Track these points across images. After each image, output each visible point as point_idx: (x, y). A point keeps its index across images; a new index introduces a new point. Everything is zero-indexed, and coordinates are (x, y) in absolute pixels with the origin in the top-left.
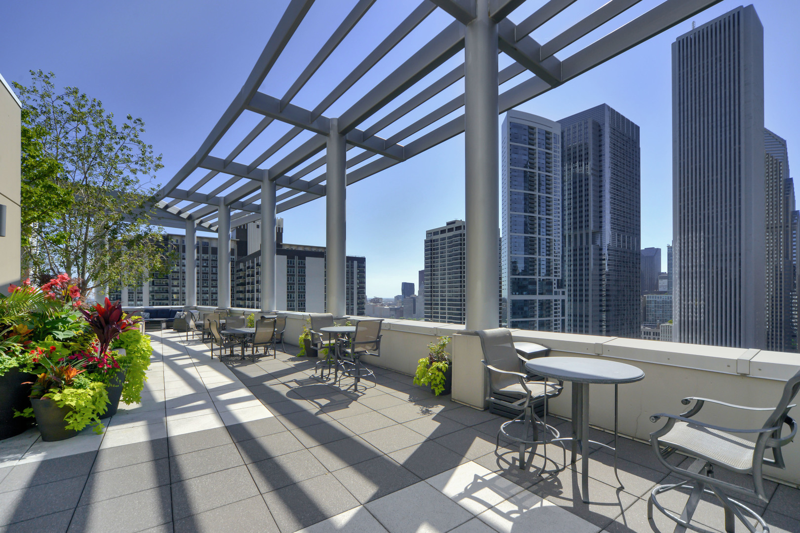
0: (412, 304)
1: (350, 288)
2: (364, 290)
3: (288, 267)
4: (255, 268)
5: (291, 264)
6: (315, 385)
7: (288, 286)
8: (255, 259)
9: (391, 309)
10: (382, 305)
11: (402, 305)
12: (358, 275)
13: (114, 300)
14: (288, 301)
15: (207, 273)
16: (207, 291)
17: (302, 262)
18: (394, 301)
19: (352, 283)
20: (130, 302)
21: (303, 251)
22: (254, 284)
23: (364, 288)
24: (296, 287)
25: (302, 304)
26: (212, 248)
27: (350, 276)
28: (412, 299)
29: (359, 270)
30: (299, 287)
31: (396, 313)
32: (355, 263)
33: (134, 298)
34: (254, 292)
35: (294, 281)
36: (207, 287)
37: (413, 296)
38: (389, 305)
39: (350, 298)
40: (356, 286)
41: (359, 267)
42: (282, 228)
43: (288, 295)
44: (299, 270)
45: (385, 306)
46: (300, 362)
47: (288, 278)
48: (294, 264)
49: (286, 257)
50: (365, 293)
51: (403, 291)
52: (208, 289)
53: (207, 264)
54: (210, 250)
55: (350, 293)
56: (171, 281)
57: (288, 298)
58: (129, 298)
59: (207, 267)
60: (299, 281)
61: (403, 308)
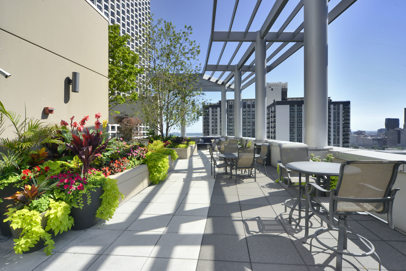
0: (397, 136)
1: (336, 124)
2: (348, 125)
3: (290, 112)
4: (270, 114)
5: (292, 110)
6: (277, 236)
7: (290, 124)
8: (270, 109)
9: (374, 139)
10: (365, 136)
11: (386, 136)
12: (343, 114)
13: (207, 133)
14: (290, 133)
15: (246, 119)
16: (246, 128)
17: (299, 108)
18: (377, 133)
19: (339, 120)
20: (213, 134)
21: (300, 101)
22: (270, 124)
23: (349, 123)
24: (296, 124)
25: (299, 135)
26: (248, 105)
27: (336, 116)
28: (397, 132)
29: (344, 110)
30: (298, 124)
31: (379, 143)
32: (341, 106)
33: (214, 132)
34: (270, 128)
35: (294, 120)
36: (245, 126)
37: (398, 129)
38: (372, 136)
39: (336, 131)
40: (341, 122)
41: (344, 108)
42: (287, 89)
43: (290, 130)
44: (298, 113)
45: (368, 137)
46: (276, 190)
47: (290, 119)
48: (294, 110)
49: (289, 106)
50: (349, 127)
51: (387, 125)
52: (246, 127)
53: (246, 114)
54: (247, 106)
55: (336, 127)
56: (229, 123)
57: (290, 131)
58: (212, 132)
59: (245, 115)
60: (298, 120)
61: (386, 138)
